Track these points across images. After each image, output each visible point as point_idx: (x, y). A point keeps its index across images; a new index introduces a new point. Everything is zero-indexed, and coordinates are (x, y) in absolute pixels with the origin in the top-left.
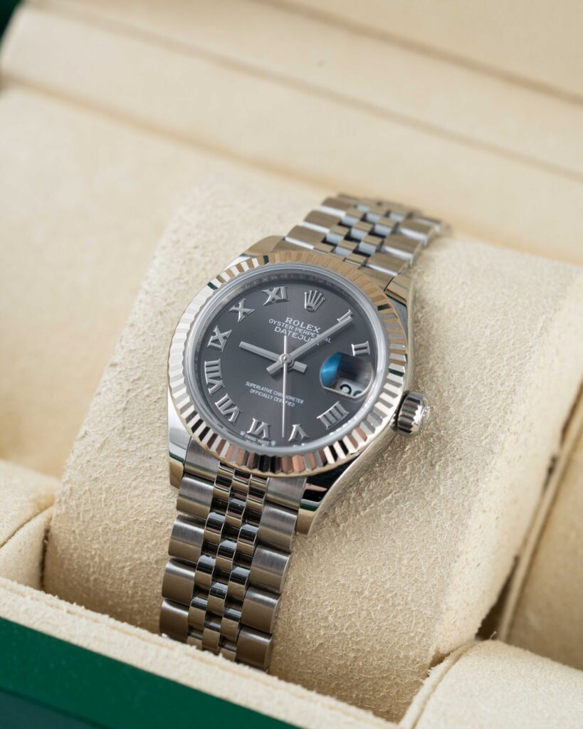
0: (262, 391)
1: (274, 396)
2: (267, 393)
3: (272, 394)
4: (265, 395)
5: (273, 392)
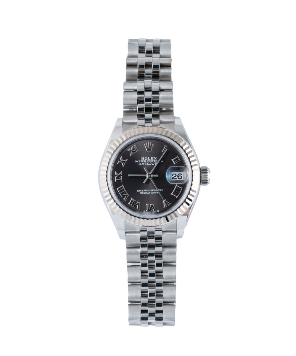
0: (144, 192)
1: (150, 192)
2: (147, 192)
3: (149, 191)
4: (146, 193)
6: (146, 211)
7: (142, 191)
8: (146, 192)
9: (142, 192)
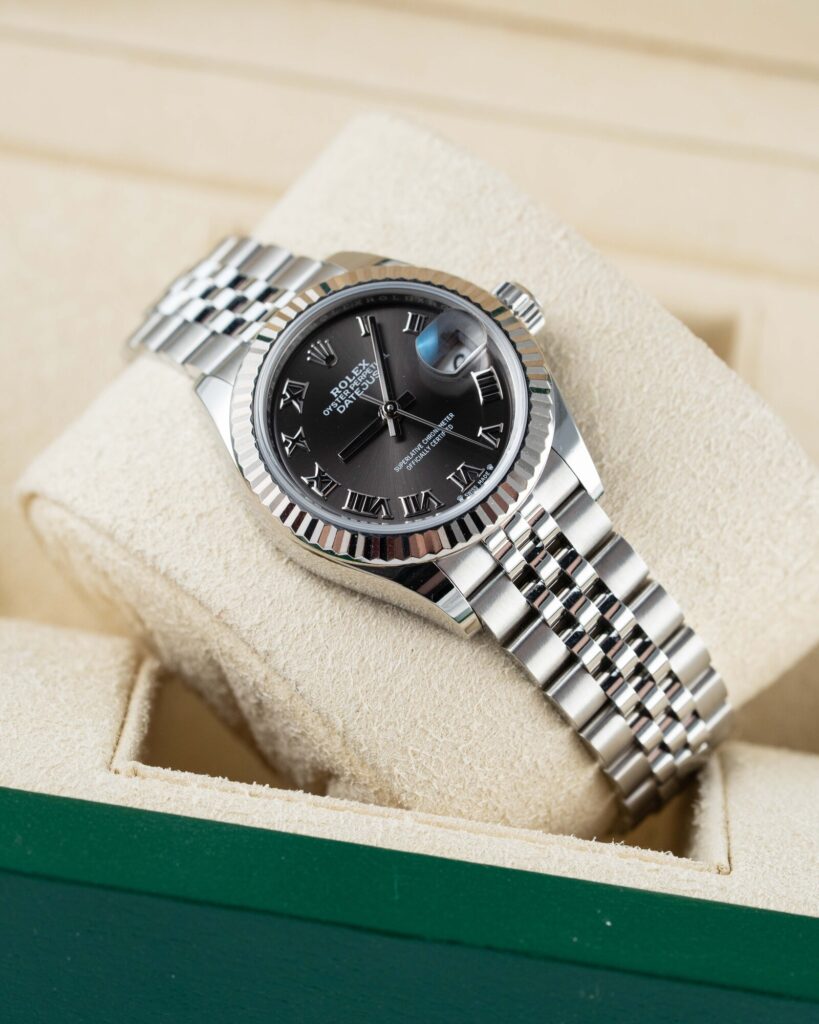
0: (414, 457)
1: (429, 444)
2: (420, 452)
3: (425, 446)
4: (422, 455)
5: (422, 444)
6: (463, 494)
7: (407, 459)
8: (418, 454)
9: (410, 462)
